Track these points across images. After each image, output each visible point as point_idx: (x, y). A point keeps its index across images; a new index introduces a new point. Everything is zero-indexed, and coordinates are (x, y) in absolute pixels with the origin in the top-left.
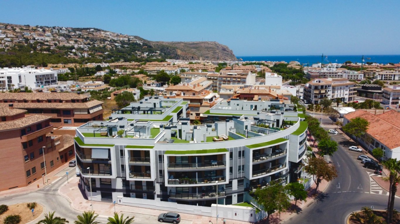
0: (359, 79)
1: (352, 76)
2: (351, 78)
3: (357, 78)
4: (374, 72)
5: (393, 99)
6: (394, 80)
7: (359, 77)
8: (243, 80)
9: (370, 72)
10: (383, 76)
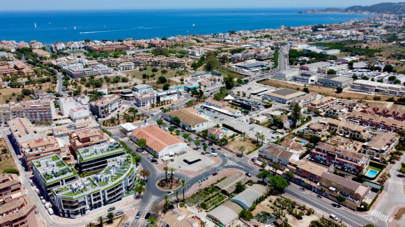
0: (109, 72)
1: (104, 71)
2: (104, 72)
3: (108, 72)
4: (116, 62)
5: (142, 104)
6: (131, 69)
7: (109, 71)
8: (48, 110)
9: (114, 62)
10: (124, 67)
